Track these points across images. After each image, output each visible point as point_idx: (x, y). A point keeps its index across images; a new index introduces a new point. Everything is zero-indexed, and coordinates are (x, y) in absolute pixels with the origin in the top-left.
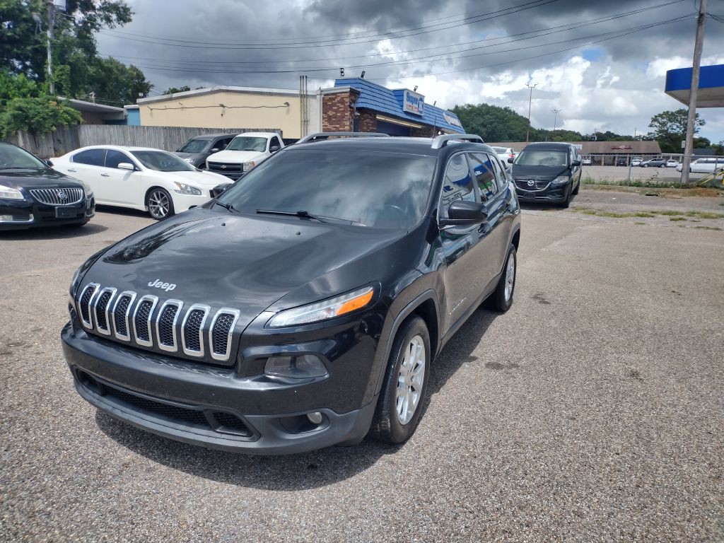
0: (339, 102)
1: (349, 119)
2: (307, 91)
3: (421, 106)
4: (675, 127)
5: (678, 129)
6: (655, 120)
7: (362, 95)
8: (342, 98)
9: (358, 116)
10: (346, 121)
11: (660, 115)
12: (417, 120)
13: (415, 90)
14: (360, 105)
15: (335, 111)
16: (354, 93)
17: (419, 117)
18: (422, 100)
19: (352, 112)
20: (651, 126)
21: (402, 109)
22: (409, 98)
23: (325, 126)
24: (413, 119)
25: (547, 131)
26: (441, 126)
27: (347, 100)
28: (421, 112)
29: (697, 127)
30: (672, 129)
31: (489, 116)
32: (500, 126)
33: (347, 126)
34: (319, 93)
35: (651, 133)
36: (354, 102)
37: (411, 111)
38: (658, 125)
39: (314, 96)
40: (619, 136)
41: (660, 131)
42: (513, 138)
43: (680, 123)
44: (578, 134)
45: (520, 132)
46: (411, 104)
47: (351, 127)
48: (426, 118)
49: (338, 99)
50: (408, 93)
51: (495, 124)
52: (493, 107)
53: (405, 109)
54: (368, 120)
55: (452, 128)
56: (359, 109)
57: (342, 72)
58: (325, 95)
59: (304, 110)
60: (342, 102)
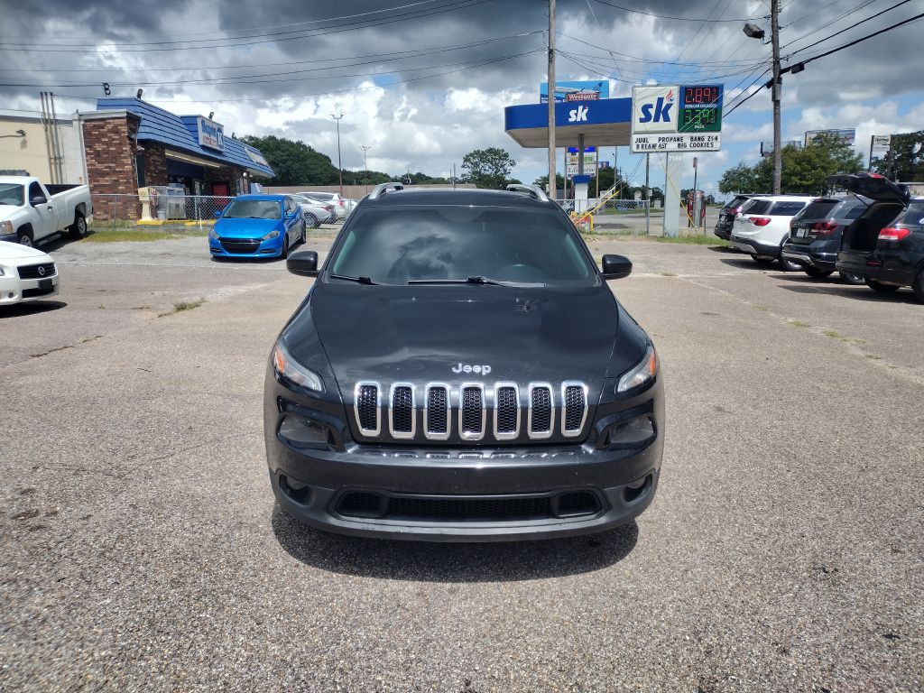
0: (109, 131)
1: (131, 155)
2: (54, 115)
3: (220, 139)
4: (487, 168)
5: (490, 170)
6: (466, 159)
7: (144, 122)
8: (116, 126)
9: (142, 151)
10: (125, 158)
11: (471, 155)
12: (219, 158)
13: (211, 117)
14: (144, 136)
15: (106, 143)
16: (133, 120)
17: (219, 153)
18: (220, 130)
19: (133, 146)
20: (463, 166)
21: (197, 142)
22: (205, 128)
23: (91, 165)
24: (213, 156)
25: (350, 173)
26: (247, 165)
27: (124, 129)
28: (221, 147)
29: (508, 167)
30: (485, 170)
31: (279, 152)
32: (296, 166)
33: (127, 164)
34: (76, 117)
35: (465, 175)
36: (134, 131)
37: (210, 146)
38: (470, 165)
39: (69, 123)
40: (430, 178)
41: (474, 173)
42: (315, 180)
43: (492, 163)
44: (386, 176)
45: (322, 174)
46: (208, 136)
47: (133, 167)
48: (228, 155)
49: (110, 126)
50: (203, 122)
51: (289, 163)
52: (283, 141)
53: (201, 143)
54: (155, 157)
55: (259, 168)
56: (142, 142)
57: (106, 89)
58: (85, 121)
59: (53, 143)
60: (116, 131)
